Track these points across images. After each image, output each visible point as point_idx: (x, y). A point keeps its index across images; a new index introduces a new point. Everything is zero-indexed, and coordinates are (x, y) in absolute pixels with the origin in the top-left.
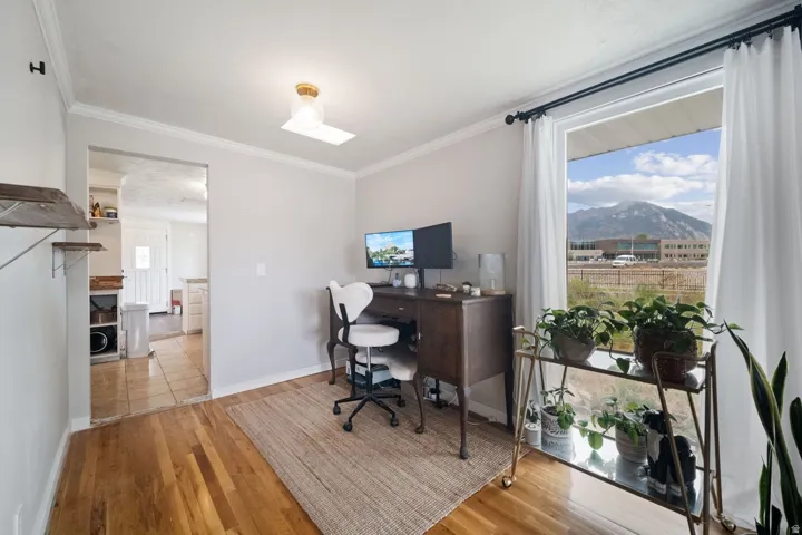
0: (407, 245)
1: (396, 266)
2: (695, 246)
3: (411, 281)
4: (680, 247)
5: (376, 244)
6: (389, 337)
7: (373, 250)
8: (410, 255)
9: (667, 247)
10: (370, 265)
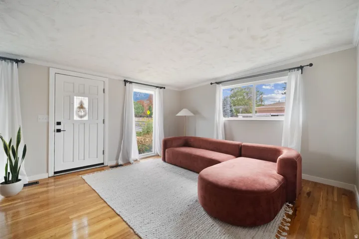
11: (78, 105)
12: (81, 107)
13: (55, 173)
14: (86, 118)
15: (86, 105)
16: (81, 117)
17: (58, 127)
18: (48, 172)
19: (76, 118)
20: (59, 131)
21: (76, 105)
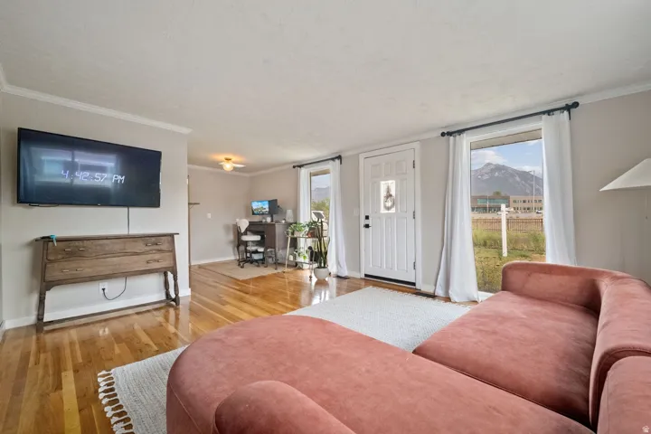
0: (266, 206)
1: (263, 214)
2: (536, 201)
3: (269, 220)
4: (524, 202)
5: (256, 205)
6: (258, 238)
7: (254, 208)
8: (267, 210)
9: (515, 202)
10: (253, 214)
11: (385, 194)
12: (389, 196)
13: (366, 275)
14: (393, 211)
15: (393, 192)
16: (388, 209)
17: (367, 222)
18: (360, 271)
19: (383, 211)
20: (367, 226)
21: (383, 193)
